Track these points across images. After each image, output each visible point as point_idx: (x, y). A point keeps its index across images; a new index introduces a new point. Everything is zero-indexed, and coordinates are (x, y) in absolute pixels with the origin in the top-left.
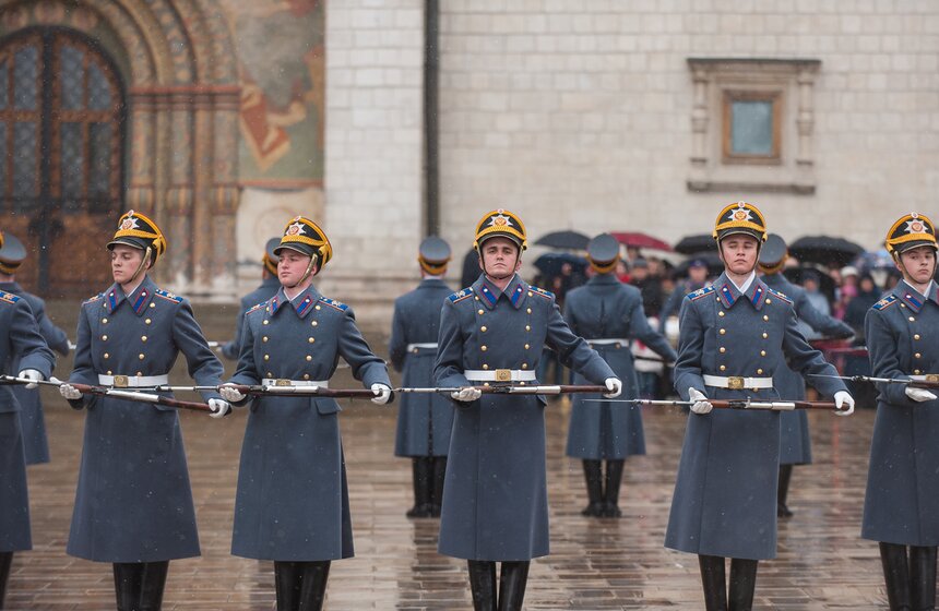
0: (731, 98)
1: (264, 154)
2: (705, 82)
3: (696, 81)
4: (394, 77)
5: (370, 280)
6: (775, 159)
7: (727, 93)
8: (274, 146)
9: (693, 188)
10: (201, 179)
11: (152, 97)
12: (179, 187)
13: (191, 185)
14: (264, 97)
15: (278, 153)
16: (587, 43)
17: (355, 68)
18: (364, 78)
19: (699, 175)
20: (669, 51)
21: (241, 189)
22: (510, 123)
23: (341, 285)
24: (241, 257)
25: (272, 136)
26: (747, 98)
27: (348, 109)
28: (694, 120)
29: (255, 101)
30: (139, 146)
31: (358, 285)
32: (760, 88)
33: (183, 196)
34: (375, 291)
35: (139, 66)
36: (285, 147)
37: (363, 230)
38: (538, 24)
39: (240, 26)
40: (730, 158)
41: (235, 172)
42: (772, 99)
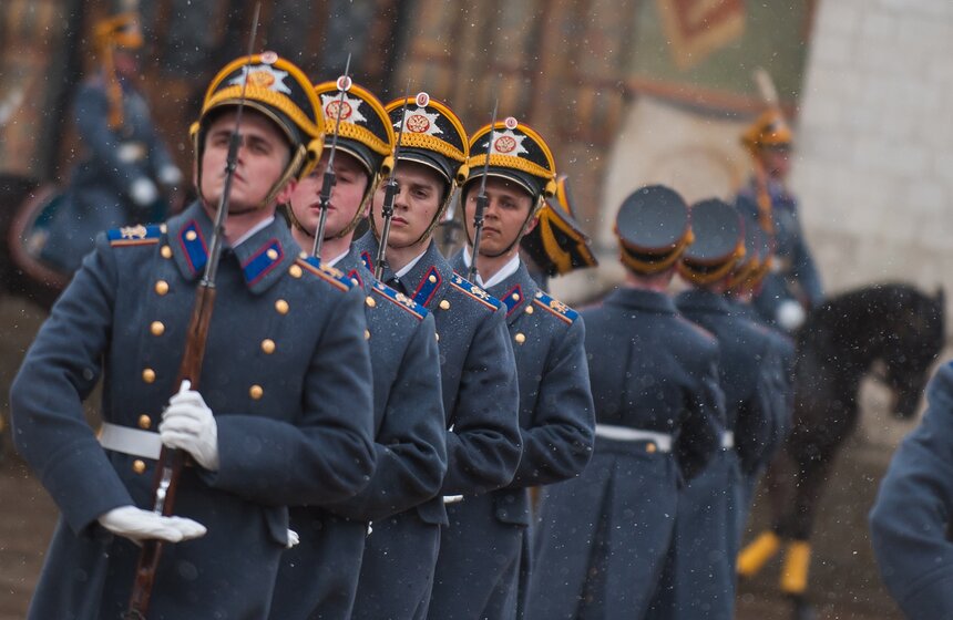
10: (552, 64)
12: (507, 71)
13: (530, 73)
21: (628, 96)
41: (624, 59)
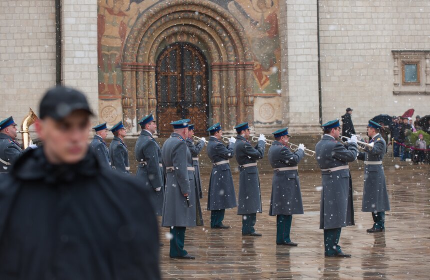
0: (405, 63)
1: (262, 85)
2: (397, 58)
3: (395, 58)
4: (309, 58)
5: (304, 127)
6: (418, 83)
7: (403, 61)
8: (265, 82)
9: (395, 93)
10: (241, 94)
11: (220, 66)
12: (233, 97)
14: (261, 66)
15: (266, 85)
16: (361, 46)
17: (297, 55)
18: (300, 59)
19: (397, 89)
20: (386, 48)
21: (255, 97)
22: (339, 73)
23: (295, 129)
24: (255, 120)
25: (264, 79)
26: (409, 63)
27: (296, 69)
28: (394, 71)
29: (258, 67)
30: (216, 83)
31: (301, 128)
32: (413, 60)
33: (235, 99)
34: (306, 130)
35: (215, 55)
36: (268, 82)
37: (301, 110)
38: (346, 40)
39: (252, 41)
40: (405, 83)
42: (417, 64)
